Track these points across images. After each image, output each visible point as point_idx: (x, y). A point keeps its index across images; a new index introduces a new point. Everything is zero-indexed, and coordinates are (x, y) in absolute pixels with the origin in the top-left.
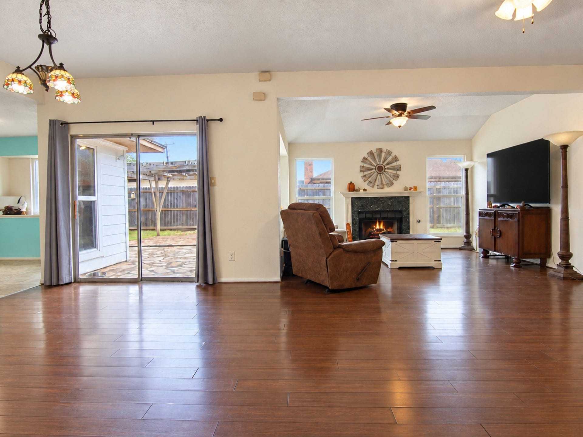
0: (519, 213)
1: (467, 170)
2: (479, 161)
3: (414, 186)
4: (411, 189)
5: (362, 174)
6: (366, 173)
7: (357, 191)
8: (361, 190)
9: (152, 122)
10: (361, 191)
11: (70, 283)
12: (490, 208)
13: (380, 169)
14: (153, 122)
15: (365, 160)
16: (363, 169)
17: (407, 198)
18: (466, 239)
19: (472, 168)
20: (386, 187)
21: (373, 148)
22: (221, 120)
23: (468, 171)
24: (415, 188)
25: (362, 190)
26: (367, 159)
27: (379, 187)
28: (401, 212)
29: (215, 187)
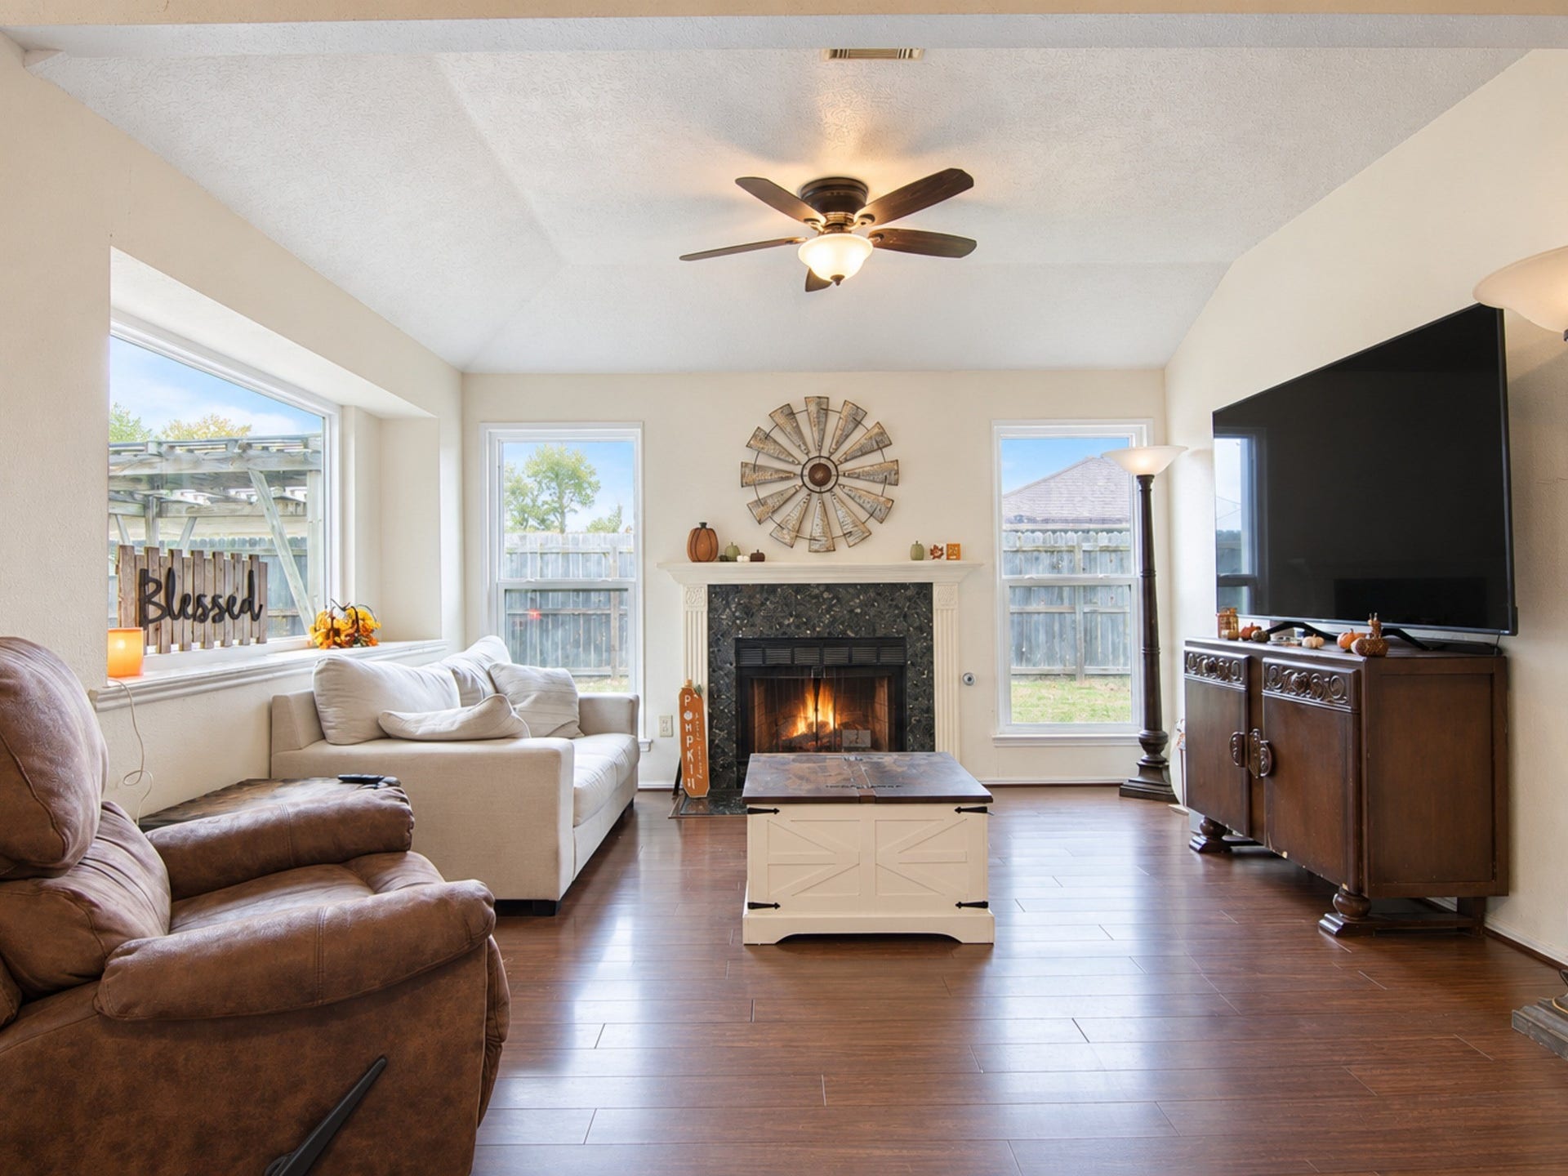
0: (1358, 674)
1: (1145, 481)
2: (1192, 449)
3: (949, 543)
4: (936, 552)
5: (750, 495)
6: (764, 492)
7: (725, 559)
8: (739, 558)
10: (743, 559)
12: (1231, 638)
13: (821, 475)
15: (762, 438)
16: (751, 476)
17: (924, 591)
18: (1148, 752)
19: (1168, 474)
20: (842, 546)
21: (796, 393)
23: (1152, 486)
24: (954, 551)
25: (747, 558)
26: (767, 436)
27: (816, 546)
28: (899, 643)
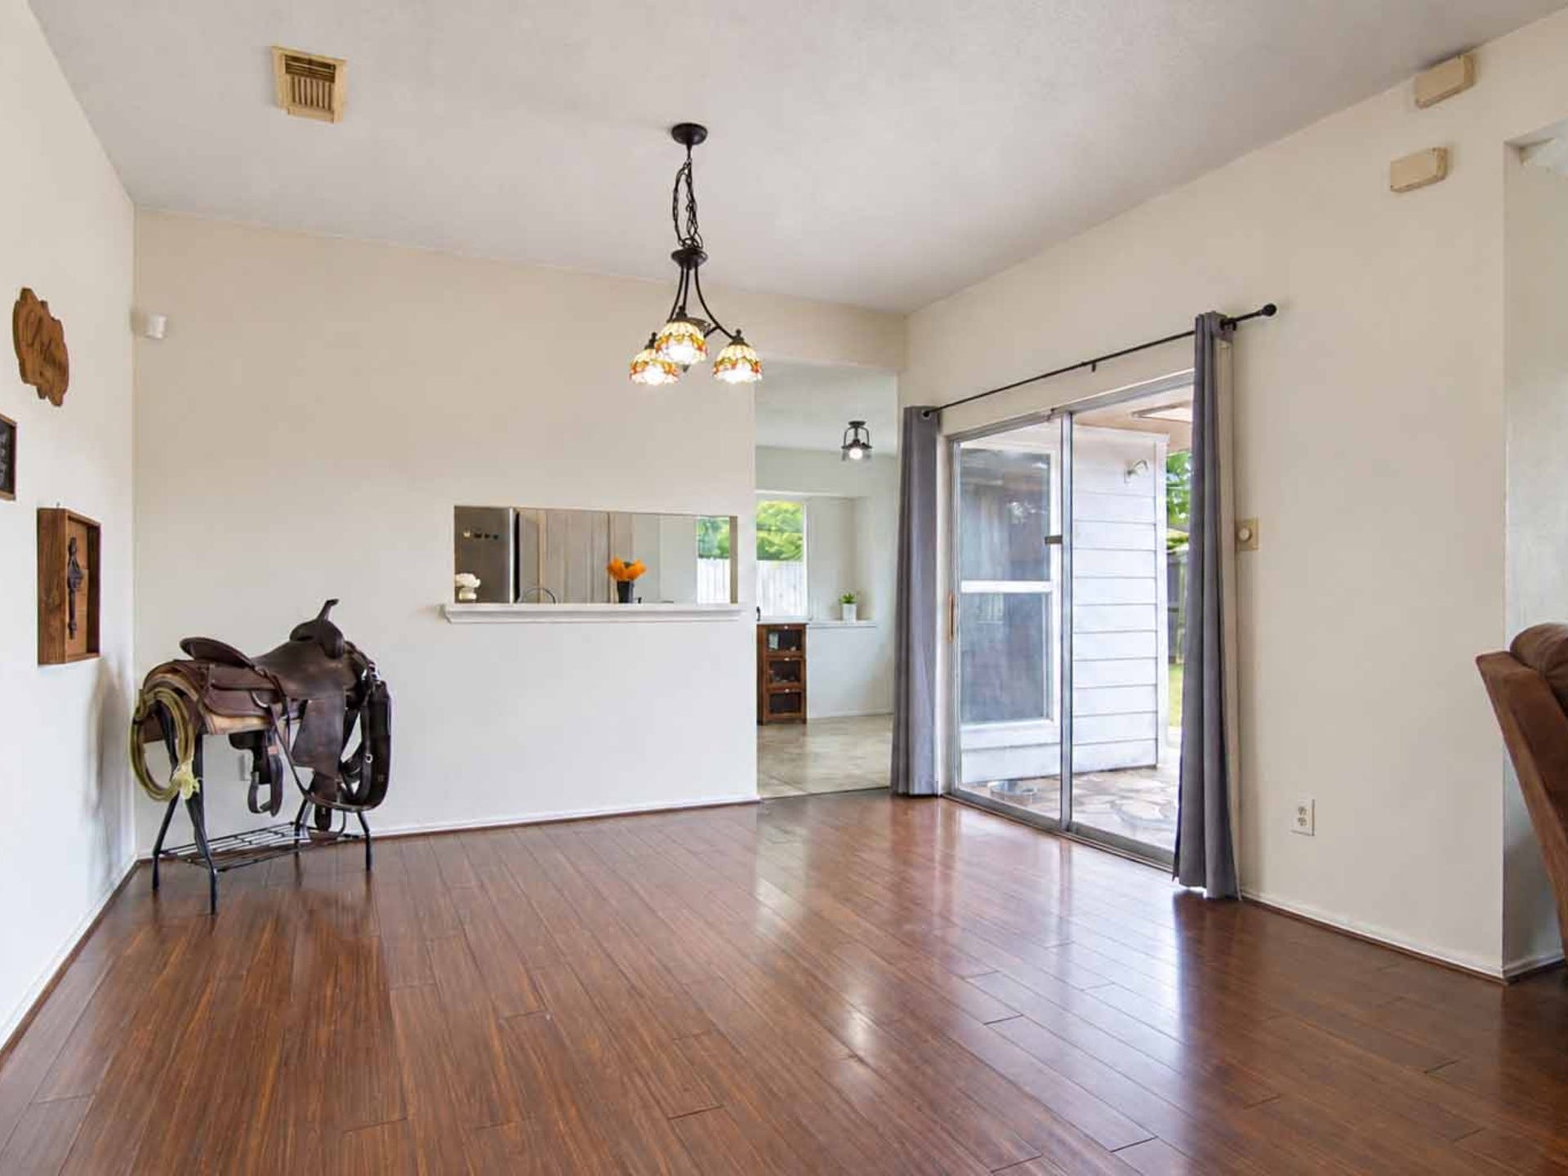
9: (1090, 367)
11: (934, 796)
14: (1093, 363)
22: (1270, 310)
29: (1254, 552)
